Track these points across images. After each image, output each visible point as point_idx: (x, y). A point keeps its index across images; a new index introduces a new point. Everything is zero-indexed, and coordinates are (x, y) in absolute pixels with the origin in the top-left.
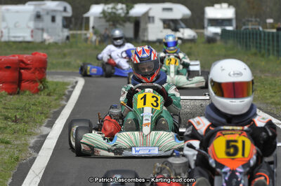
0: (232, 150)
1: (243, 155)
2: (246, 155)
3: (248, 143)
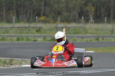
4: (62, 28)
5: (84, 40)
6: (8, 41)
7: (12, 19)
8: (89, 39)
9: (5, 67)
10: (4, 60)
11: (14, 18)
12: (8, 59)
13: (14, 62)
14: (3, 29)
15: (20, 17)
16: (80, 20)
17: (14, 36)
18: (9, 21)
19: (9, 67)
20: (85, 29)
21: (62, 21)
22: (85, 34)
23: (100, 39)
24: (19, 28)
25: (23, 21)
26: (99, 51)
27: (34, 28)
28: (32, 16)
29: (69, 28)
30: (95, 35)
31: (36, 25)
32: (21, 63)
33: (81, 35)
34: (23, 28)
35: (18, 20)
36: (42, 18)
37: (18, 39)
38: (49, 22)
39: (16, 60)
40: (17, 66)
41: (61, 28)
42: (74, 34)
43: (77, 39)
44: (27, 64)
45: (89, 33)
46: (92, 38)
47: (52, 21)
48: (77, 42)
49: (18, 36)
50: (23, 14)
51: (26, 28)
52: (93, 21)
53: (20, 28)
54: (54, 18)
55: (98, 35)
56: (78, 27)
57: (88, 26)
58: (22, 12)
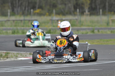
0: (61, 43)
1: (64, 44)
2: (65, 44)
3: (66, 41)
4: (58, 21)
5: (80, 32)
6: (4, 34)
7: (8, 12)
8: (84, 32)
9: (1, 60)
11: (9, 11)
12: (3, 52)
13: (10, 55)
15: (15, 10)
16: (75, 13)
17: (10, 29)
18: (4, 14)
19: (5, 61)
20: (80, 21)
21: (58, 14)
22: (80, 27)
23: (96, 31)
24: (14, 21)
25: (18, 14)
26: (95, 44)
27: (29, 21)
28: (27, 9)
29: (64, 20)
30: (91, 27)
32: (17, 56)
34: (19, 21)
35: (13, 13)
36: (38, 11)
37: (14, 32)
38: (44, 15)
39: (11, 54)
40: (12, 59)
41: (56, 21)
44: (23, 57)
45: (84, 26)
46: (88, 31)
47: (47, 14)
49: (13, 29)
50: (18, 6)
51: (21, 21)
52: (89, 13)
53: (15, 22)
54: (49, 10)
55: (93, 28)
56: (74, 19)
58: (17, 5)
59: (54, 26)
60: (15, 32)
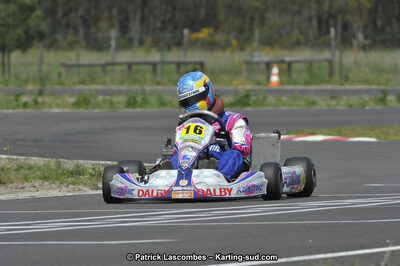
4: (269, 66)
5: (342, 103)
6: (101, 108)
8: (355, 100)
10: (94, 169)
11: (114, 33)
14: (81, 69)
17: (119, 93)
20: (341, 67)
21: (269, 42)
22: (341, 84)
23: (391, 98)
24: (130, 65)
25: (141, 43)
27: (179, 64)
29: (290, 64)
30: (374, 87)
31: (185, 56)
33: (328, 87)
34: (143, 67)
36: (204, 34)
37: (132, 101)
38: (225, 46)
41: (263, 67)
42: (306, 83)
43: (317, 99)
46: (366, 97)
47: (234, 42)
48: (317, 108)
49: (131, 91)
51: (154, 65)
52: (368, 42)
53: (134, 67)
54: (240, 31)
55: (382, 87)
56: (320, 61)
57: (350, 57)
59: (259, 84)
60: (135, 99)
